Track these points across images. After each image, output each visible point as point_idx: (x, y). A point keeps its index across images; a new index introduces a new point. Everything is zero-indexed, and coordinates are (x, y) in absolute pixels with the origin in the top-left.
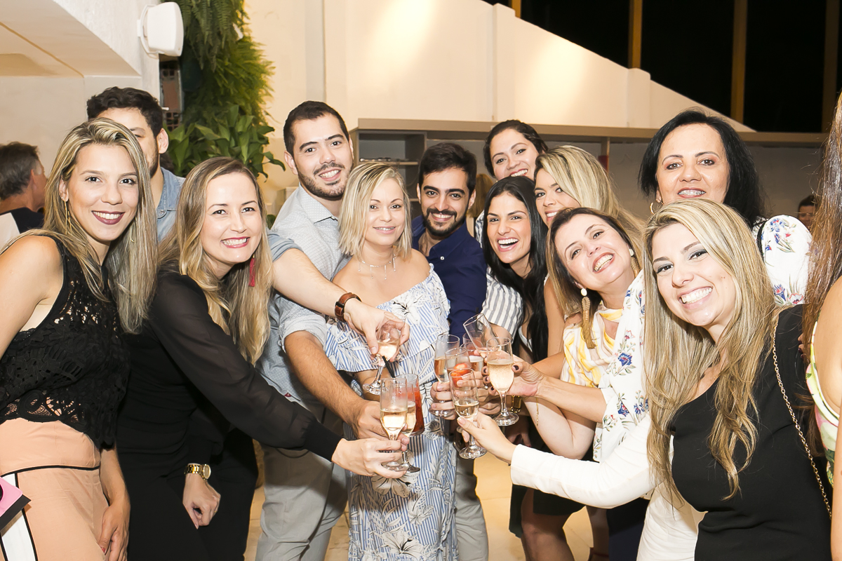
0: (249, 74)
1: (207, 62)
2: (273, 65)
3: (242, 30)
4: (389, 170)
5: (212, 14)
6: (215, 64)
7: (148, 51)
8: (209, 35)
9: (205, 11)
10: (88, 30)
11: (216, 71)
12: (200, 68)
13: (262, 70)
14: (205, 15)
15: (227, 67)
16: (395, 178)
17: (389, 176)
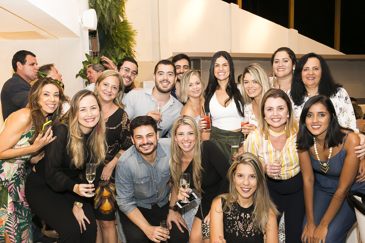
0: (126, 35)
1: (108, 31)
2: (136, 31)
3: (123, 18)
4: (193, 72)
5: (109, 12)
6: (111, 32)
7: (83, 29)
8: (108, 21)
9: (107, 11)
10: (58, 22)
11: (112, 35)
12: (105, 34)
13: (132, 34)
14: (107, 13)
15: (117, 33)
16: (196, 75)
17: (193, 74)
